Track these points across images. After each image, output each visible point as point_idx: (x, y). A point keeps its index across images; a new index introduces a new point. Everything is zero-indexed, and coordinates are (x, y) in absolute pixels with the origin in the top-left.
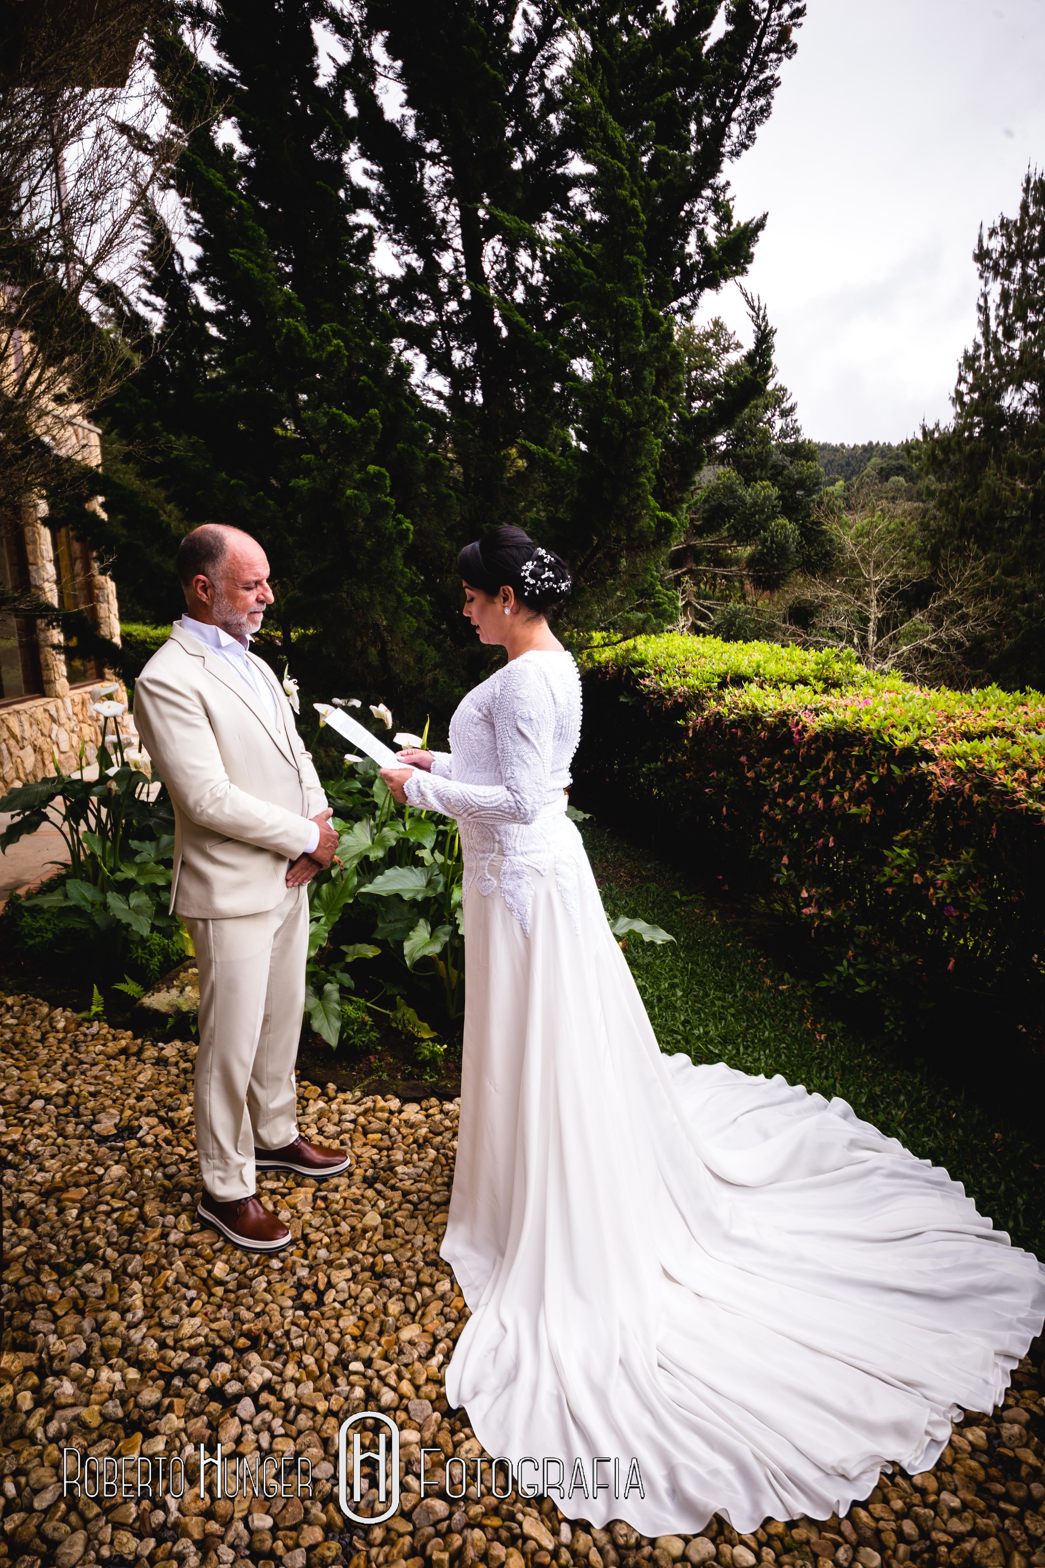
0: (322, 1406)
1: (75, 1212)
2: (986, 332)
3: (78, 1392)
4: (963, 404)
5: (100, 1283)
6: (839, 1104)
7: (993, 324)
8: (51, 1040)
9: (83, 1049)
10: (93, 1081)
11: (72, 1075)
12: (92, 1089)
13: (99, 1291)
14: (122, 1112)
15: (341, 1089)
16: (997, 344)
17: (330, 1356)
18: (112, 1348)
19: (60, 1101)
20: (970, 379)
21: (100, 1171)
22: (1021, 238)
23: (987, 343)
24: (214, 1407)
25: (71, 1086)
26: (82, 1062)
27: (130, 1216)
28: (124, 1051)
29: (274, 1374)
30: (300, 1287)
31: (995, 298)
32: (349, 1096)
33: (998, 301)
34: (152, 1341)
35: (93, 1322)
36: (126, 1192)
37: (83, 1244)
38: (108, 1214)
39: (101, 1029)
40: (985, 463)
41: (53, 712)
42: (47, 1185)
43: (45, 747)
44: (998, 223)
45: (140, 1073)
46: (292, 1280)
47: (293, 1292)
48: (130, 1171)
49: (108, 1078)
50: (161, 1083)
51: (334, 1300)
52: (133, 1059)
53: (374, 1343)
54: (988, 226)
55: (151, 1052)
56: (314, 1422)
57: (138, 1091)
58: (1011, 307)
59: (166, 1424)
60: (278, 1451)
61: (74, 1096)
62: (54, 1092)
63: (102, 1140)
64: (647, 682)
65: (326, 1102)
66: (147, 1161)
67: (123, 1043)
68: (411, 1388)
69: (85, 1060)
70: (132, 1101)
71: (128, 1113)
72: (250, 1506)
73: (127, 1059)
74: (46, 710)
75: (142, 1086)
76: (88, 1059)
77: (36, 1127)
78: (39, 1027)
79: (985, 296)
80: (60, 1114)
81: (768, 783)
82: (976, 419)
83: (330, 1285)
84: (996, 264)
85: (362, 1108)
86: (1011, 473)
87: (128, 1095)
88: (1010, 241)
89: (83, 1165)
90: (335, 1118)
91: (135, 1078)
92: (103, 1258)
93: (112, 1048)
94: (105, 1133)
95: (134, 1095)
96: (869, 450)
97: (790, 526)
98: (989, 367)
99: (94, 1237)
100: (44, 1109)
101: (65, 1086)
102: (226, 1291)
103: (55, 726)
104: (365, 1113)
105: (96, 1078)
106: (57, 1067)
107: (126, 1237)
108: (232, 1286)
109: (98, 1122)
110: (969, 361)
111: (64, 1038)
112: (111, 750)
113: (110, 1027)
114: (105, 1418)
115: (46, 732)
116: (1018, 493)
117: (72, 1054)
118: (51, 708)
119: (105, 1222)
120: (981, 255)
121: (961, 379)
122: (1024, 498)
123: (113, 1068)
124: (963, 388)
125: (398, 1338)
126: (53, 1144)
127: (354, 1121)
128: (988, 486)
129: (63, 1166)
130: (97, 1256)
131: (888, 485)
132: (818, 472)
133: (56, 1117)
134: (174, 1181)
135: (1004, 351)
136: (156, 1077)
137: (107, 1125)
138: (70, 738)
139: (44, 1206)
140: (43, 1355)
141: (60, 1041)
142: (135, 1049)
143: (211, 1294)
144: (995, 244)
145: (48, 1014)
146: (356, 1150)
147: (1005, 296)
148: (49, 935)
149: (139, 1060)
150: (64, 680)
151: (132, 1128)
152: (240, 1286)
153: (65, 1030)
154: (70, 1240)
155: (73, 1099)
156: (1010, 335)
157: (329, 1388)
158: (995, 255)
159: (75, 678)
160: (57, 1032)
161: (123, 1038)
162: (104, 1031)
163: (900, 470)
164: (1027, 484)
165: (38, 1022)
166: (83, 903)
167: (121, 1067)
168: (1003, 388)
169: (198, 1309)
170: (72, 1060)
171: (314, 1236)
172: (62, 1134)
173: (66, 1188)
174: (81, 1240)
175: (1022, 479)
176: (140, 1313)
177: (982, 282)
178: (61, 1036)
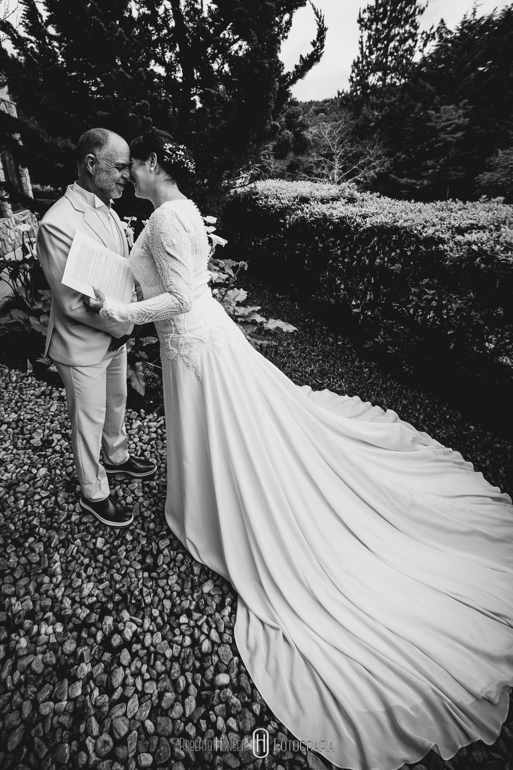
0: (168, 654)
1: (22, 502)
2: (362, 52)
3: (29, 645)
4: (353, 82)
5: (37, 552)
6: (391, 413)
7: (364, 49)
8: (10, 387)
9: (24, 392)
10: (30, 412)
11: (20, 408)
12: (29, 416)
13: (37, 558)
14: (44, 431)
15: (147, 413)
16: (366, 57)
17: (167, 609)
18: (46, 607)
19: (14, 425)
20: (356, 71)
21: (34, 471)
22: (375, 13)
23: (362, 57)
24: (107, 656)
25: (19, 415)
26: (24, 401)
27: (51, 504)
28: (43, 393)
29: (138, 626)
30: (143, 553)
31: (365, 38)
32: (151, 417)
33: (367, 39)
34: (68, 599)
35: (35, 584)
36: (48, 486)
37: (28, 525)
38: (39, 501)
39: (32, 381)
40: (362, 105)
41: (7, 224)
42: (9, 481)
43: (5, 239)
44: (366, 7)
45: (51, 406)
46: (139, 548)
47: (140, 557)
48: (49, 470)
49: (36, 409)
50: (62, 411)
51: (163, 563)
52: (48, 398)
53: (190, 597)
54: (362, 9)
55: (56, 394)
56: (166, 666)
57: (51, 417)
58: (372, 41)
59: (81, 672)
60: (148, 694)
61: (21, 422)
62: (11, 420)
63: (35, 449)
64: (260, 202)
65: (141, 421)
66: (58, 464)
67: (43, 389)
68: (217, 634)
69: (26, 399)
70: (48, 424)
71: (47, 431)
72: (137, 746)
73: (45, 398)
74: (4, 223)
75: (53, 414)
76: (27, 399)
77: (3, 443)
78: (4, 380)
79: (361, 37)
80: (14, 434)
81: (334, 250)
82: (358, 88)
83: (160, 551)
84: (366, 24)
85: (159, 424)
86: (372, 109)
87: (47, 420)
88: (371, 15)
89: (26, 468)
90: (147, 430)
91: (49, 409)
92: (38, 534)
93: (38, 392)
94: (36, 445)
95: (49, 420)
96: (311, 103)
97: (290, 133)
98: (363, 66)
99: (33, 520)
100: (6, 430)
101: (17, 415)
102: (105, 557)
103: (8, 230)
104: (160, 427)
105: (31, 409)
106: (13, 404)
107: (49, 519)
108: (107, 554)
109: (33, 438)
110: (356, 65)
111: (16, 386)
112: (27, 245)
113: (37, 380)
114: (46, 665)
115: (5, 232)
116: (375, 117)
117: (19, 395)
118: (6, 222)
119: (38, 507)
120: (360, 20)
121: (353, 71)
122: (377, 118)
123: (39, 404)
124: (354, 75)
125: (203, 593)
126: (11, 453)
127: (156, 432)
128: (364, 114)
129: (17, 468)
130: (35, 533)
131: (319, 117)
132: (300, 111)
133: (13, 435)
134: (72, 477)
135: (369, 59)
136: (59, 408)
137: (37, 440)
138: (15, 234)
139: (7, 496)
140: (9, 614)
141: (14, 388)
142: (48, 392)
143: (97, 561)
144: (366, 16)
145: (9, 373)
146: (159, 451)
147: (370, 37)
148: (8, 332)
149: (51, 398)
150: (10, 210)
151: (49, 440)
152: (112, 554)
153: (16, 382)
154: (21, 522)
155: (20, 424)
156: (371, 53)
157: (170, 636)
158: (366, 20)
159: (15, 210)
160: (13, 383)
161: (42, 386)
162: (34, 382)
163: (323, 111)
164: (379, 113)
165: (4, 378)
166: (20, 320)
167: (42, 403)
168: (369, 74)
169: (91, 573)
170: (19, 400)
171: (146, 514)
172: (15, 446)
173: (18, 485)
174: (27, 522)
175: (376, 111)
176: (60, 578)
177: (361, 31)
178: (14, 385)
